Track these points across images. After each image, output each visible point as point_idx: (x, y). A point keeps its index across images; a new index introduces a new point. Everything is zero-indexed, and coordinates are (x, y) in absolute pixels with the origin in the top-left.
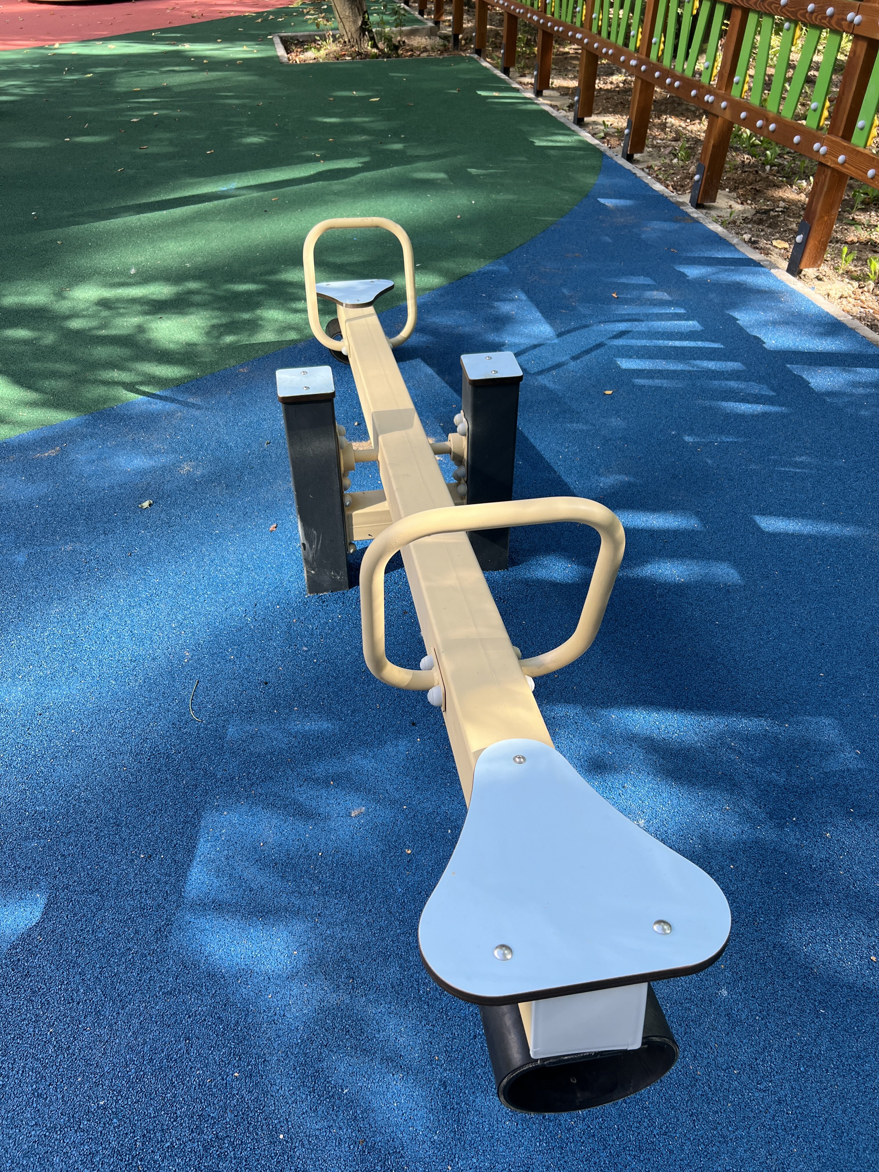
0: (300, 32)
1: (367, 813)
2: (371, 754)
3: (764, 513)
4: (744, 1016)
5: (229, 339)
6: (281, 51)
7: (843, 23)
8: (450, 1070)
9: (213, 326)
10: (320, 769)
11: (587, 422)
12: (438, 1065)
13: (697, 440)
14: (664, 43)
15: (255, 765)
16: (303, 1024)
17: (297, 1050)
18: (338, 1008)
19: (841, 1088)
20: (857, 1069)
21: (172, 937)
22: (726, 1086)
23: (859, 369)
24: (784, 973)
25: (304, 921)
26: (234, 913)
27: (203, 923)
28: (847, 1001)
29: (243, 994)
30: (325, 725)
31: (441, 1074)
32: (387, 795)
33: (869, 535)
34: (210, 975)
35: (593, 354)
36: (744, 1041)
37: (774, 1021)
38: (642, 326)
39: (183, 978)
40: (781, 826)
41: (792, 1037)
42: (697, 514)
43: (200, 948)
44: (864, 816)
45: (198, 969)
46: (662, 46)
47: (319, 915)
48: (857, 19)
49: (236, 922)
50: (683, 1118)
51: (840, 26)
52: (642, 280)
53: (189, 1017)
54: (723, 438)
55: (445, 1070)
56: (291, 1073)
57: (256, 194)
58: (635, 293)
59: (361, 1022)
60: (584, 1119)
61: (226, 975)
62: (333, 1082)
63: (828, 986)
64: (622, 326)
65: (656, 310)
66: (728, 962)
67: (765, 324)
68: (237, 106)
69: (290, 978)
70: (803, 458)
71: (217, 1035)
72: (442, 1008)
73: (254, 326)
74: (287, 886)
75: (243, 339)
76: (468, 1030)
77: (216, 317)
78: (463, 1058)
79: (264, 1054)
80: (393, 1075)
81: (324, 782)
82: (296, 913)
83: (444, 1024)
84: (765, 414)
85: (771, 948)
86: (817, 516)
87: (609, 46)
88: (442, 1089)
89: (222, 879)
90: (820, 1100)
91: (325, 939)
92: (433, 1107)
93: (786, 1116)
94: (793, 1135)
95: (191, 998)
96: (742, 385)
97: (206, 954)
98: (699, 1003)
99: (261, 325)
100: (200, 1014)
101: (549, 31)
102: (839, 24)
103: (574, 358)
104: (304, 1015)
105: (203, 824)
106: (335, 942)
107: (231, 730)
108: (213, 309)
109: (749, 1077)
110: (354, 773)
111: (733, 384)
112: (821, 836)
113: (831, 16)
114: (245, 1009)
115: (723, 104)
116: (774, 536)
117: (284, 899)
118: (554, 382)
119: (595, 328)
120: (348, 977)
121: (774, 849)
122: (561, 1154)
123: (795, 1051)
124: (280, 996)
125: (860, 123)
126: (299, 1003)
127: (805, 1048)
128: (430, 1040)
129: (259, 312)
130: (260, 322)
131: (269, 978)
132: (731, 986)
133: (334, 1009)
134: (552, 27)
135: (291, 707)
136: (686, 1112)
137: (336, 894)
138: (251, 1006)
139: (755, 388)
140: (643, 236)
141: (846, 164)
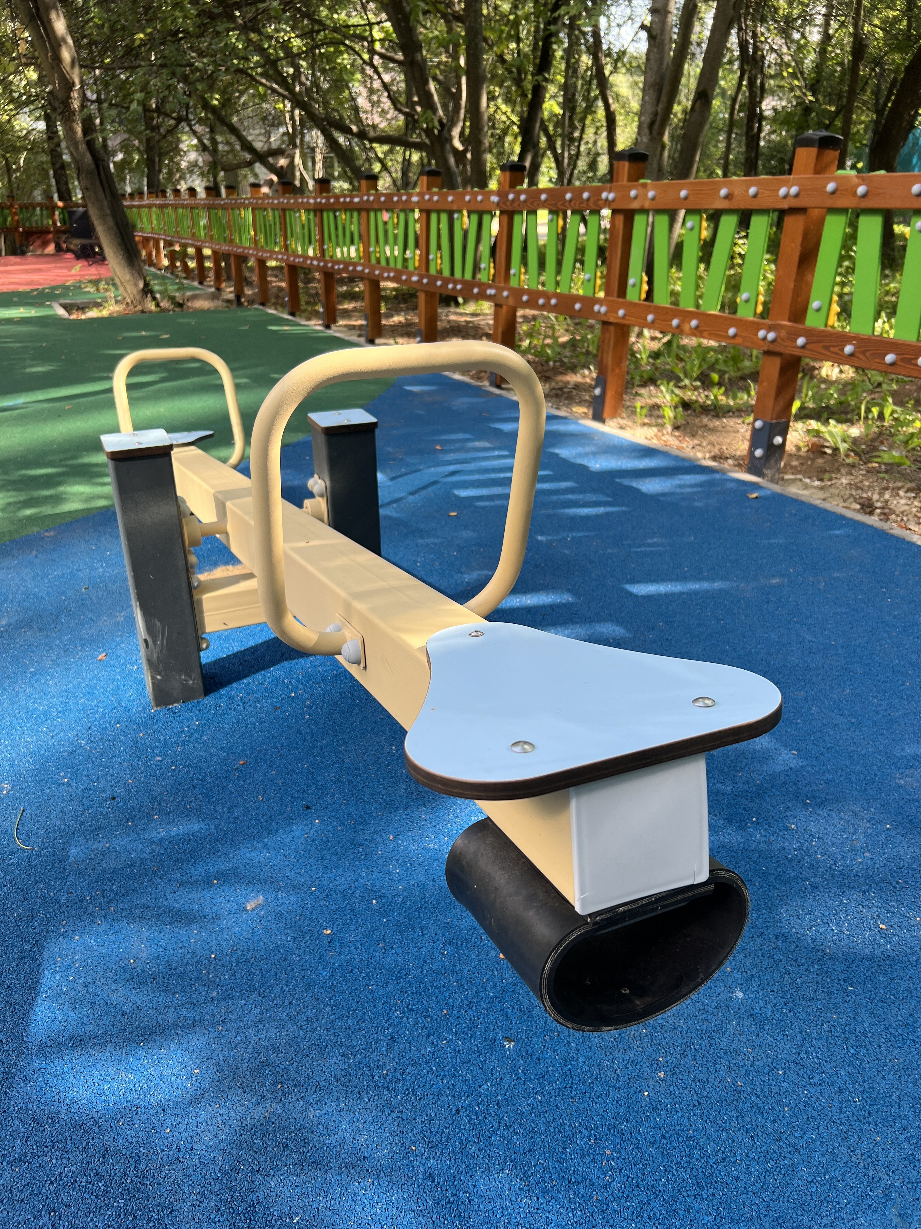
0: (79, 300)
1: (266, 904)
2: (260, 845)
3: (634, 581)
4: (769, 1013)
5: (28, 512)
6: (61, 312)
7: (600, 202)
8: (434, 1158)
9: (9, 504)
10: (198, 871)
11: (438, 537)
12: (417, 1155)
13: (550, 538)
14: (441, 258)
15: (110, 881)
16: (221, 1152)
17: (217, 1186)
18: (267, 1122)
19: (902, 1060)
20: (911, 1037)
21: (14, 1093)
22: (775, 1090)
23: (680, 477)
24: (796, 961)
25: (204, 1033)
26: (104, 1045)
27: (59, 1065)
28: (872, 973)
29: (129, 1137)
30: (196, 827)
31: (424, 1165)
32: (289, 881)
33: (738, 586)
34: (78, 1126)
35: (430, 489)
36: (779, 1038)
37: (803, 1010)
38: (472, 466)
39: (36, 1138)
40: (743, 828)
41: (829, 1022)
42: (569, 590)
43: (57, 1097)
44: (822, 804)
45: (58, 1122)
46: (439, 261)
47: (223, 1022)
48: (611, 196)
49: (107, 1054)
50: (739, 1136)
51: (598, 205)
52: (461, 436)
53: (52, 1183)
54: (574, 534)
55: (428, 1159)
56: (212, 1216)
57: (46, 405)
58: (458, 445)
59: (303, 1130)
60: (621, 1170)
61: (101, 1120)
62: (276, 1213)
63: (847, 964)
64: (452, 468)
65: (481, 454)
66: (733, 964)
67: (586, 455)
68: (18, 348)
69: (194, 1101)
70: (655, 540)
71: (96, 1196)
72: (408, 1089)
73: (58, 499)
74: (174, 999)
75: (47, 510)
76: (446, 1106)
77: (13, 496)
78: (449, 1139)
79: (171, 1203)
80: (359, 1183)
81: (207, 882)
82: (191, 1026)
83: (414, 1107)
84: (607, 514)
85: (774, 940)
86: (683, 578)
87: (389, 270)
88: (429, 1183)
89: (81, 1010)
90: (884, 1078)
91: (236, 1047)
92: (422, 1207)
93: (854, 1104)
94: (870, 1124)
95: (51, 1161)
96: (580, 497)
97: (67, 1101)
98: (716, 1011)
99: (65, 499)
100: (67, 1176)
101: (330, 271)
102: (596, 203)
103: (412, 493)
104: (221, 1141)
105: (46, 954)
106: (250, 1047)
107: (73, 851)
108: (8, 491)
109: (798, 1074)
110: (241, 867)
111: (570, 497)
112: (787, 829)
113: (588, 199)
114: (134, 1155)
115: (505, 294)
116: (648, 598)
117: (171, 1016)
118: (396, 512)
119: (426, 471)
120: (275, 1083)
121: (744, 849)
122: (603, 1218)
123: (837, 1034)
124: (182, 1127)
125: (631, 281)
126: (211, 1130)
127: (847, 1029)
128: (400, 1129)
129: (62, 489)
130: (64, 496)
131: (164, 1110)
132: (745, 985)
133: (261, 1125)
134: (333, 267)
135: (149, 817)
136: (739, 1129)
137: (242, 995)
138: (142, 1149)
139: (592, 497)
140: (454, 408)
141: (627, 317)
